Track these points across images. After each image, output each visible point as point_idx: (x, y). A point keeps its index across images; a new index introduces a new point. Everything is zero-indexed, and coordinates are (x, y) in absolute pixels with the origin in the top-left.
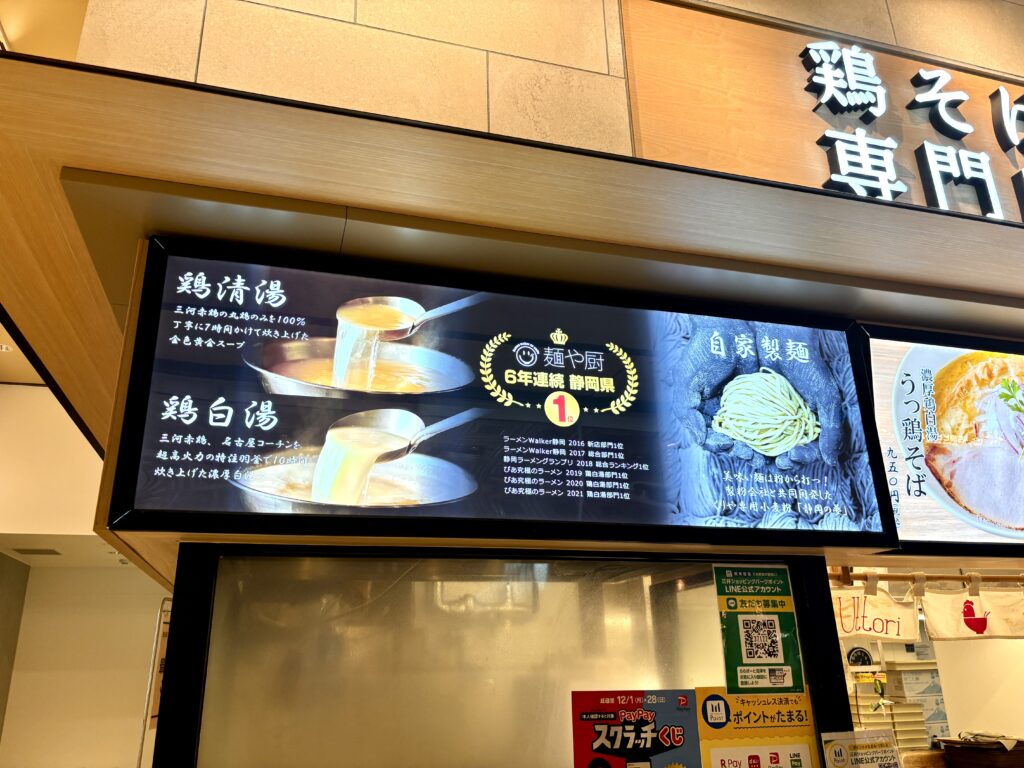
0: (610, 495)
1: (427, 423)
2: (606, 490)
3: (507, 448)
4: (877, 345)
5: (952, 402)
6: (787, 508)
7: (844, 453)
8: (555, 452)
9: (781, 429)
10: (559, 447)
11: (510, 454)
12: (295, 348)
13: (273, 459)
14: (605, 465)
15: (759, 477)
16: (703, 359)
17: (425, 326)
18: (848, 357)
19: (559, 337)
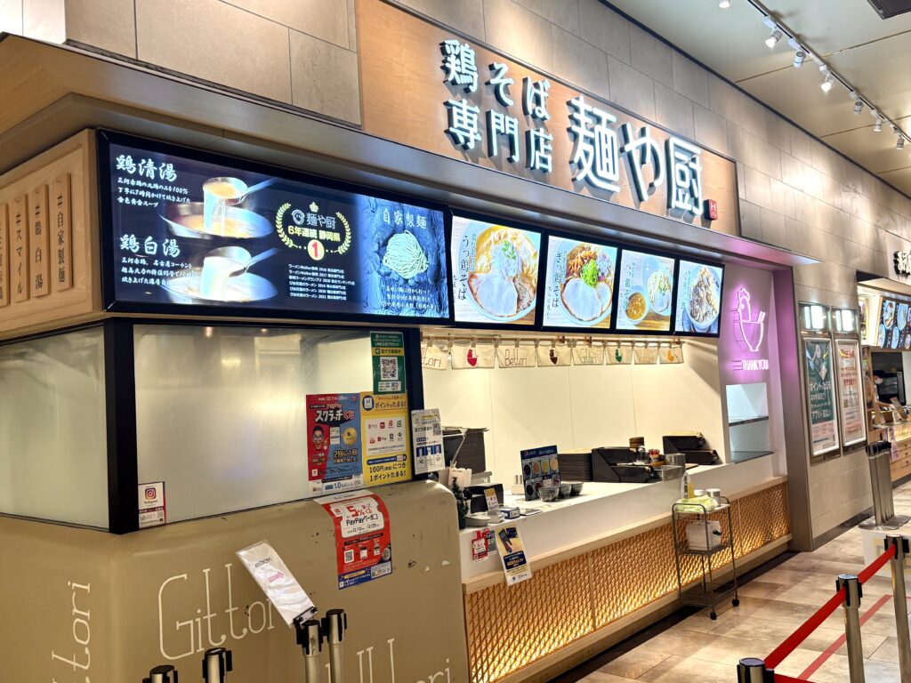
0: (338, 298)
1: (253, 255)
2: (336, 295)
3: (291, 271)
4: (455, 219)
5: (482, 252)
6: (412, 305)
7: (437, 278)
8: (313, 274)
9: (412, 264)
10: (315, 271)
11: (293, 274)
12: (184, 208)
13: (179, 274)
14: (336, 282)
15: (401, 290)
16: (379, 224)
17: (249, 196)
18: (443, 226)
19: (314, 207)
